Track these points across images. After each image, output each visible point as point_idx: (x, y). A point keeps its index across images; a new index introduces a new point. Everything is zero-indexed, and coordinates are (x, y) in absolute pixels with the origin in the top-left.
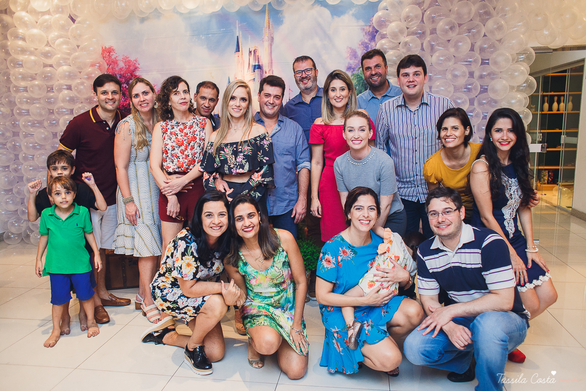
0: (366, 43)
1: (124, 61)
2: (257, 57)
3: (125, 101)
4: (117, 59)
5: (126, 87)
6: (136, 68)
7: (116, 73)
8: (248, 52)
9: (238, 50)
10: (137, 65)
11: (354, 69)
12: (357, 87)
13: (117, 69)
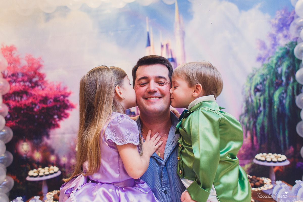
0: (274, 35)
1: (27, 59)
2: (170, 51)
3: (28, 99)
4: (20, 57)
5: (28, 86)
6: (40, 66)
7: (18, 71)
8: (160, 46)
9: (149, 44)
10: (41, 63)
11: (264, 59)
12: (268, 77)
13: (19, 67)
